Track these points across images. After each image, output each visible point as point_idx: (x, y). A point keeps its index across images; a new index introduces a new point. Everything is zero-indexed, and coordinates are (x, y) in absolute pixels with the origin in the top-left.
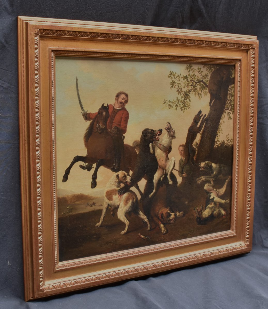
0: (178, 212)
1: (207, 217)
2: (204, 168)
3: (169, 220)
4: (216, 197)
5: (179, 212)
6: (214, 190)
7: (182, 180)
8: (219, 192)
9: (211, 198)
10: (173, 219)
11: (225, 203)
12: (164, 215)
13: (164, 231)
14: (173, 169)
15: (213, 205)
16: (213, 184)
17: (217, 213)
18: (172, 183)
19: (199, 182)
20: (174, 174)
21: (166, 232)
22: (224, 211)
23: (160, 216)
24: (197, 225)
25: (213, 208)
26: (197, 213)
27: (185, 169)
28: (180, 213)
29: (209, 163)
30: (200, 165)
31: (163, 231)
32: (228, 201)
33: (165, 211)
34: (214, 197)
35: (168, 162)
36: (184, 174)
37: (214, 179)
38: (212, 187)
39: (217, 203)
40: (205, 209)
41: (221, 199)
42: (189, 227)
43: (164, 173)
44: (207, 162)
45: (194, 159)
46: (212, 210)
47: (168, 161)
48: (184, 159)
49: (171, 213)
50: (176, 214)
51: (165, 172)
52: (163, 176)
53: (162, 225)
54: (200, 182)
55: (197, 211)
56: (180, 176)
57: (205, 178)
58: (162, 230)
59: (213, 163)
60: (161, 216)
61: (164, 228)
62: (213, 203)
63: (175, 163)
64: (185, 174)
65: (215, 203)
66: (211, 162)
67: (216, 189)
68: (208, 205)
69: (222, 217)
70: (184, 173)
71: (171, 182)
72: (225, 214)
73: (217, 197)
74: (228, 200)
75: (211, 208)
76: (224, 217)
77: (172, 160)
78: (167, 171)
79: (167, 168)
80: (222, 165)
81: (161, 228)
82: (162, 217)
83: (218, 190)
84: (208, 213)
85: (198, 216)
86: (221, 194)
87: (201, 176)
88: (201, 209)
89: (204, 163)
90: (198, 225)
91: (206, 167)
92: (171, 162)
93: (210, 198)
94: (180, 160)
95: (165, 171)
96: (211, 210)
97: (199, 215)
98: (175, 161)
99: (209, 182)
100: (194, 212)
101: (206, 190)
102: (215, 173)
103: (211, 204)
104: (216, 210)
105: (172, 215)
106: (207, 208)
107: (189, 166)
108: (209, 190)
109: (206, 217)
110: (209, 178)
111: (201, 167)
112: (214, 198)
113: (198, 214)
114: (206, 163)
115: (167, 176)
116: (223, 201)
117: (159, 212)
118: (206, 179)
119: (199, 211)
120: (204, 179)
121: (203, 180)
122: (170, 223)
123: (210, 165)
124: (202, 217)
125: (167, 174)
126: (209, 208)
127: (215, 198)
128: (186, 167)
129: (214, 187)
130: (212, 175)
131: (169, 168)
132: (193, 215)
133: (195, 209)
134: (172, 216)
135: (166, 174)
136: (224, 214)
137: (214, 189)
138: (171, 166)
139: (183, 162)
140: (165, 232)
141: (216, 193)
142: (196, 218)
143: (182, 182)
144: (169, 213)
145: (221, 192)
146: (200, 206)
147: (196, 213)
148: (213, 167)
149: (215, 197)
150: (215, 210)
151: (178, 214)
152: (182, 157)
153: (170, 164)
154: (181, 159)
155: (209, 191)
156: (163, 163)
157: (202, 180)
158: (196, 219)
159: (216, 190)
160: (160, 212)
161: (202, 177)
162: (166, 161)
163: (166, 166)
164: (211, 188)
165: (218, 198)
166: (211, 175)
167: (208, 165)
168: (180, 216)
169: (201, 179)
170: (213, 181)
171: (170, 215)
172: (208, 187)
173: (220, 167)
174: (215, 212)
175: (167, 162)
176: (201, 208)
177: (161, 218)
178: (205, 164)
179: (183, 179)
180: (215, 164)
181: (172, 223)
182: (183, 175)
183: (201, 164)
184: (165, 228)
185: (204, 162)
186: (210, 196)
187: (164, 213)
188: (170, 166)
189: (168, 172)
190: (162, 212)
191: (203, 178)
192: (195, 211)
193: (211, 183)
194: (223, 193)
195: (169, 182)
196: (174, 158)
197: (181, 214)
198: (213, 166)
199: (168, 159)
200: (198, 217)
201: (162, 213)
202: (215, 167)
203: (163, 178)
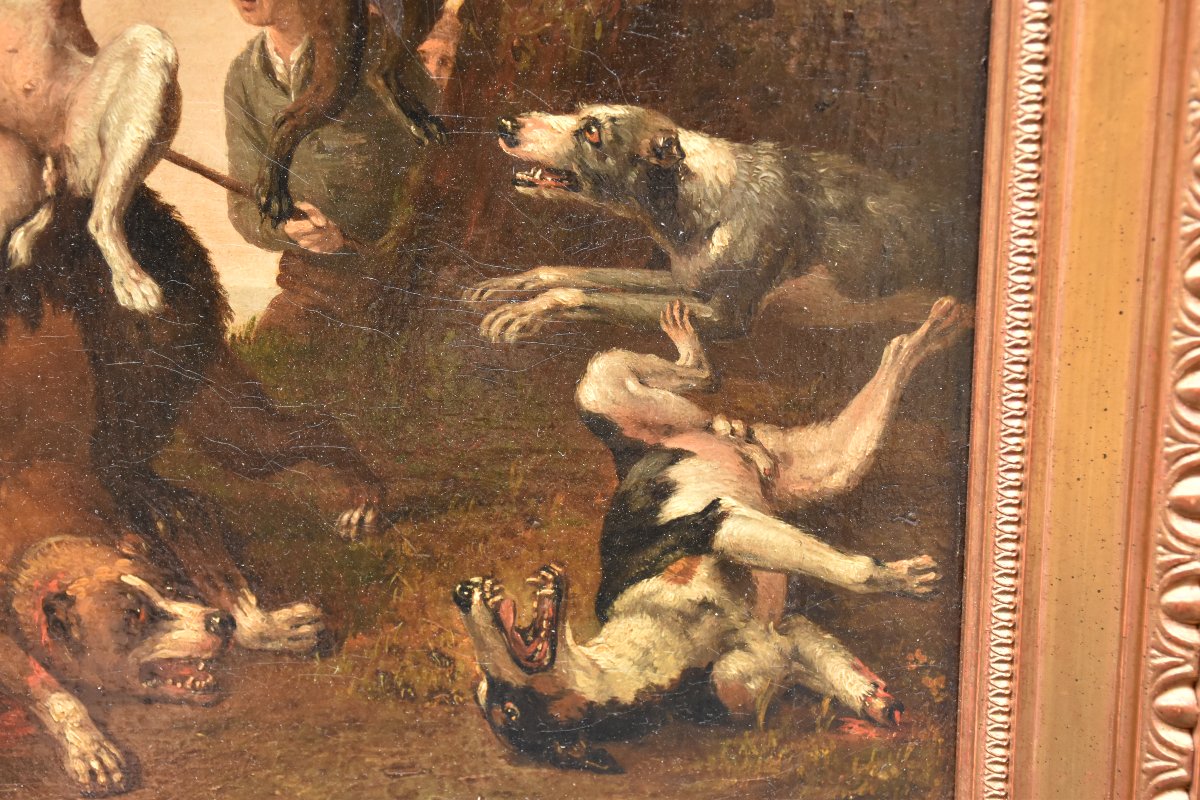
0: (253, 600)
1: (627, 696)
2: (570, 174)
3: (150, 671)
4: (745, 510)
5: (267, 604)
6: (709, 428)
7: (280, 281)
8: (779, 460)
9: (678, 507)
10: (191, 661)
11: (879, 593)
12: (85, 607)
13: (95, 765)
14: (158, 147)
15: (701, 584)
16: (699, 366)
17: (763, 673)
18: (154, 302)
19: (503, 324)
20: (167, 209)
21: (117, 777)
22: (855, 668)
23: (38, 615)
24: (508, 769)
25: (708, 620)
26: (489, 640)
27: (309, 169)
28: (282, 615)
29: (636, 125)
30: (513, 143)
31: (83, 757)
32: (914, 572)
33: (89, 573)
34: (715, 504)
35: (88, 69)
36: (302, 215)
37: (707, 312)
38: (687, 394)
39: (762, 578)
40: (602, 612)
41: (810, 541)
42: (396, 767)
43: (50, 190)
44: (601, 111)
45: (431, 66)
46: (701, 634)
47: (90, 61)
48: (295, 55)
49: (162, 604)
50: (229, 622)
51: (61, 182)
52: (42, 219)
53: (62, 709)
54: (514, 328)
55: (498, 621)
56: (249, 237)
57: (588, 291)
58: (74, 751)
59: (695, 127)
60: (48, 609)
61: (98, 734)
62: (703, 568)
63: (171, 97)
64: (320, 221)
65: (735, 573)
66: (665, 123)
67: (738, 426)
68: (634, 581)
69: (837, 725)
70: (304, 206)
71: (137, 292)
72: (879, 704)
73: (757, 515)
74: (924, 560)
75: (688, 617)
76: (856, 730)
77: (132, 56)
78: (79, 175)
79: (78, 134)
80: (826, 165)
81: (55, 730)
82: (59, 627)
83: (768, 437)
84: (645, 663)
85: (512, 675)
86: (805, 487)
87: (534, 264)
88: (548, 605)
89: (568, 123)
90: (513, 760)
91: (593, 164)
92: (125, 75)
93: (658, 510)
94: (238, 65)
95: (58, 164)
96: (684, 633)
97: (516, 660)
98: (172, 71)
99: (647, 337)
100: (461, 628)
101: (600, 426)
102: (720, 240)
103: (684, 577)
104: (743, 646)
105: (172, 618)
106: (618, 605)
107: (360, 139)
108: (644, 425)
109: (613, 703)
110: (641, 290)
111: (529, 165)
112: (711, 517)
113: (510, 651)
114: (595, 121)
115: (91, 225)
116: (850, 569)
117: (24, 577)
118: (596, 299)
119: (526, 624)
120: (569, 297)
121: (557, 309)
122: (166, 700)
123: (655, 150)
124: (564, 692)
125: (86, 205)
126: (656, 612)
127: (724, 516)
128: (321, 149)
129: (709, 397)
130: (689, 268)
131: (102, 143)
132: (446, 660)
133: (464, 604)
134: (175, 635)
135: (73, 207)
136: (858, 705)
137: (721, 425)
138: (123, 120)
139: (285, 90)
140: (108, 773)
141: (747, 460)
142: (484, 686)
143: (276, 304)
144: (141, 598)
145: (823, 465)
146: (536, 573)
147: (480, 644)
148: (687, 171)
149: (727, 502)
150: (726, 643)
151: (249, 619)
152: (269, 31)
153: (113, 98)
154: (249, 52)
155: (646, 437)
156: (21, 84)
157: (542, 303)
158: (482, 700)
159: (749, 437)
160: (32, 570)
161: (546, 274)
162: (58, 54)
163: (59, 117)
164: (668, 402)
165: (771, 520)
166: (661, 262)
167: (625, 149)
168: (278, 645)
169: (533, 295)
170: (704, 332)
171: (157, 620)
172: (632, 385)
173: (798, 184)
174: (732, 666)
175: (75, 72)
176: (541, 599)
177: (45, 638)
178: (578, 134)
179: (295, 267)
180: (722, 144)
181: (191, 703)
182: (292, 227)
183: (518, 127)
184: (109, 737)
185: (571, 110)
186: (664, 491)
187: (79, 589)
188: (113, 119)
189: (96, 183)
190: (53, 575)
191: (563, 285)
192: (470, 622)
193: (672, 354)
194: (838, 481)
195: (119, 292)
196: (164, 35)
197: (297, 623)
198: (693, 162)
199: (88, 46)
200: (506, 686)
201: (53, 587)
202: (725, 179)
203: (41, 244)
